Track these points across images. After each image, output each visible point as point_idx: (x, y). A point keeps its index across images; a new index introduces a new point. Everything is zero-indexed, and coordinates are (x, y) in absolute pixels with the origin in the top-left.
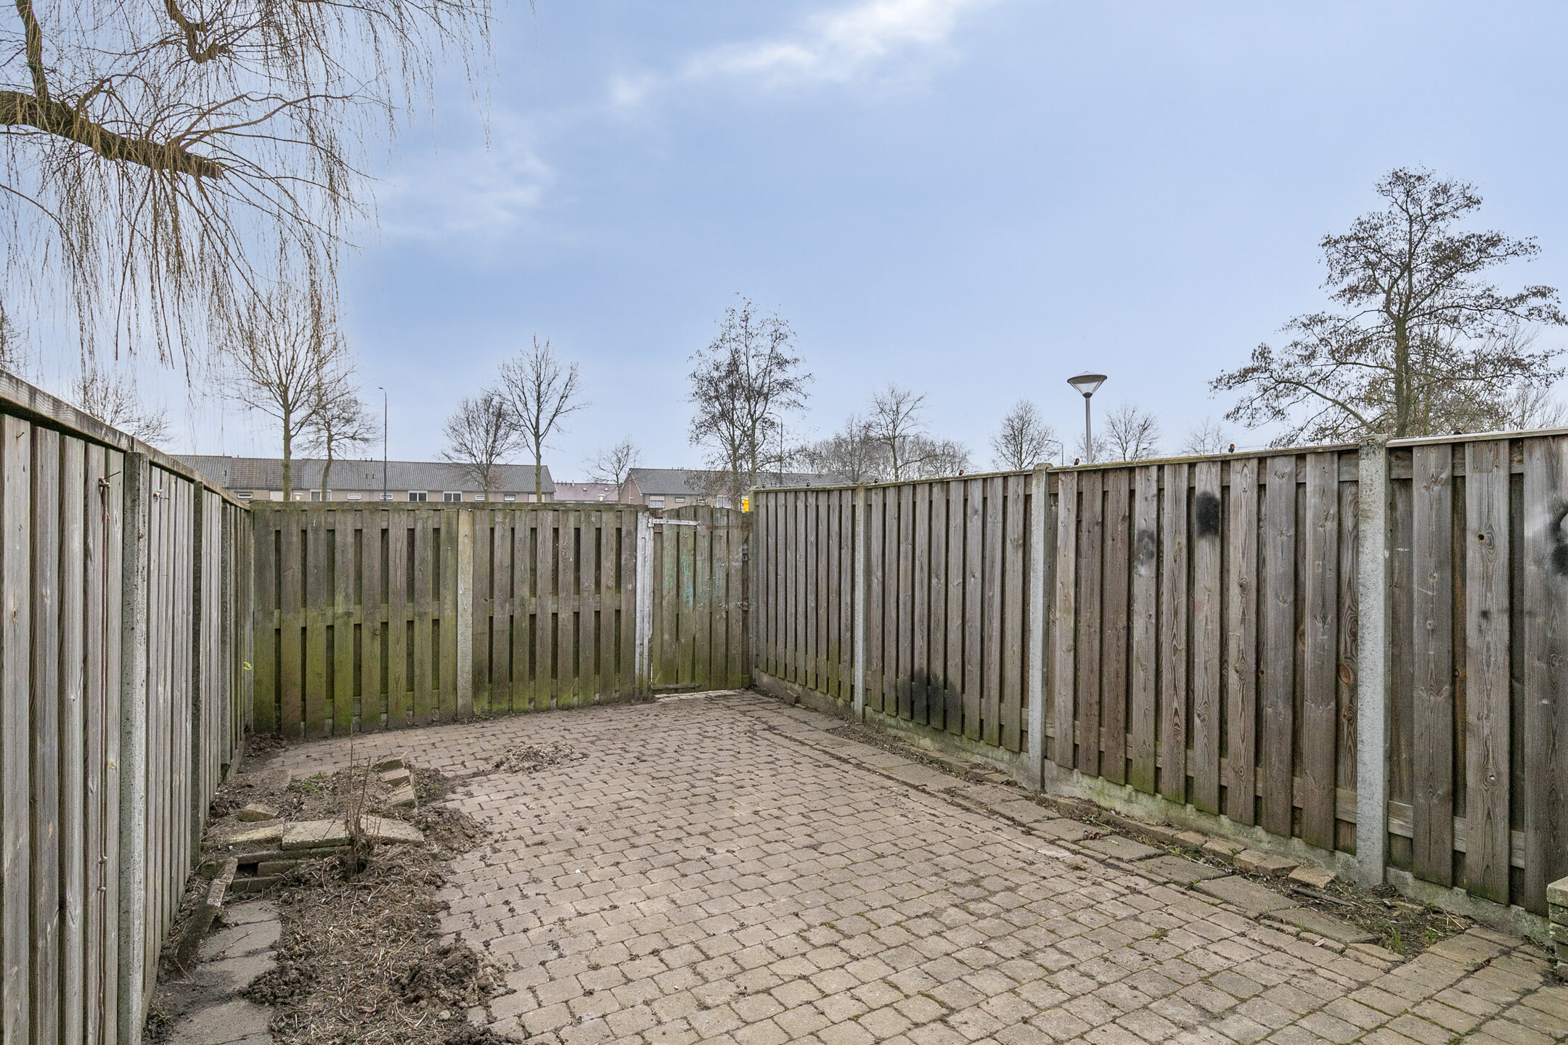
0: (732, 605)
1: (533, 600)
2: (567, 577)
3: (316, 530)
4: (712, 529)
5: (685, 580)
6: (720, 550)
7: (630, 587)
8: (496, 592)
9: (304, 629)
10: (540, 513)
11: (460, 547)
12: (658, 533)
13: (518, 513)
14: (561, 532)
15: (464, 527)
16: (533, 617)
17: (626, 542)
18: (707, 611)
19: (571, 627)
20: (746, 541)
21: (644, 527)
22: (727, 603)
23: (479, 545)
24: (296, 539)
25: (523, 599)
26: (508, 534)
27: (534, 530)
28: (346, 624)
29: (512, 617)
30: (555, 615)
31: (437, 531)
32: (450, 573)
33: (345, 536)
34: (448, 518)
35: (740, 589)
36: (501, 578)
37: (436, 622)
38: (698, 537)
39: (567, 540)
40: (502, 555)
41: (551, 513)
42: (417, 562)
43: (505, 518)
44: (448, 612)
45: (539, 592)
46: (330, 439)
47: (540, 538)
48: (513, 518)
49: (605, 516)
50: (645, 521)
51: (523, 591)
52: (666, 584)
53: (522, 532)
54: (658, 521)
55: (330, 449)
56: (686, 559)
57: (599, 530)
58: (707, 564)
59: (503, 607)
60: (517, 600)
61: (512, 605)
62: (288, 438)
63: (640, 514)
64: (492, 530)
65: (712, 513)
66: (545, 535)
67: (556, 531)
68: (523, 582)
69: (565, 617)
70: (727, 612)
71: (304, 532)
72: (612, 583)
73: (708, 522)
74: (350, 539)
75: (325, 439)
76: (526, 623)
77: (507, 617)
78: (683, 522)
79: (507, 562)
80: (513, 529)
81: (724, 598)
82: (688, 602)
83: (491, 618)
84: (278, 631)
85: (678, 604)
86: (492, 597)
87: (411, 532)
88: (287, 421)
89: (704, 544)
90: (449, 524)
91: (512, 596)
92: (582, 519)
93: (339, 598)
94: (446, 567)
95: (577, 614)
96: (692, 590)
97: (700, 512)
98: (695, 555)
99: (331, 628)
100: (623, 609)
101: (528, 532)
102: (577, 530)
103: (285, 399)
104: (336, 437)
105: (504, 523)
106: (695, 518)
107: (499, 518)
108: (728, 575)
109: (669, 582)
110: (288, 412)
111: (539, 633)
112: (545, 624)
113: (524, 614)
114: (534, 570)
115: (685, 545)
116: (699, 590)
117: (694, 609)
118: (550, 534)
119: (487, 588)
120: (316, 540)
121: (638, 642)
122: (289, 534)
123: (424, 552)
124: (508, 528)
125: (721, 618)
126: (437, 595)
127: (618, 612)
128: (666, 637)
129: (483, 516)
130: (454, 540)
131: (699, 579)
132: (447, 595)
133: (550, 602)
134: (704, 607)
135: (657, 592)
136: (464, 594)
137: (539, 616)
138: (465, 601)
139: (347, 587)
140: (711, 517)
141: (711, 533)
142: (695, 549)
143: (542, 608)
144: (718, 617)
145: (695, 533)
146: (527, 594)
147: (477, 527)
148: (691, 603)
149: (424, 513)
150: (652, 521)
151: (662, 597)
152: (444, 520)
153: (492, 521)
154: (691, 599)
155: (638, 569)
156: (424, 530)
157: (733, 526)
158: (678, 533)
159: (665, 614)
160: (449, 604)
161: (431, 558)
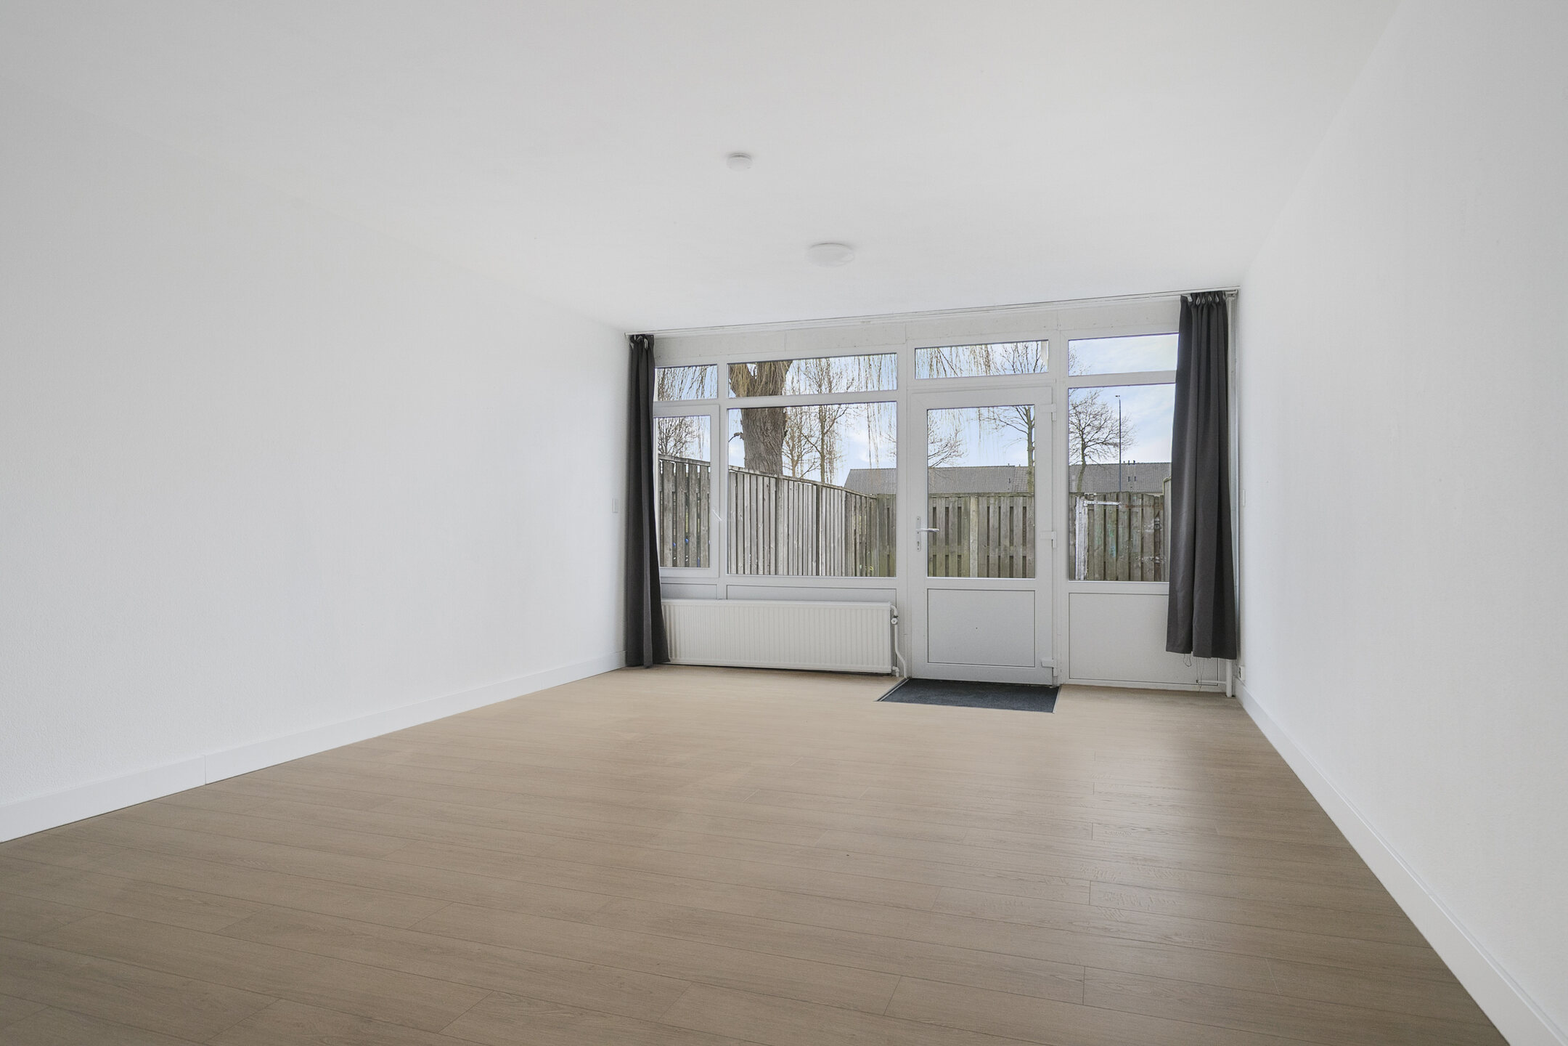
0: (1146, 559)
1: (1012, 548)
2: (1031, 535)
4: (1130, 507)
5: (1110, 540)
6: (1136, 522)
8: (990, 542)
10: (1015, 498)
11: (971, 517)
12: (1091, 509)
13: (1002, 498)
14: (1027, 509)
15: (973, 506)
16: (1012, 557)
18: (1127, 559)
20: (1158, 515)
21: (1081, 506)
22: (1142, 557)
23: (981, 516)
25: (1005, 547)
26: (997, 510)
27: (1012, 508)
29: (999, 557)
30: (1024, 557)
31: (959, 508)
32: (966, 531)
34: (965, 501)
35: (1153, 548)
36: (993, 535)
37: (959, 556)
38: (1120, 513)
39: (1031, 514)
40: (994, 521)
41: (1022, 498)
42: (950, 525)
43: (995, 501)
44: (966, 552)
45: (1015, 544)
47: (1015, 512)
48: (1000, 502)
50: (1082, 502)
51: (1006, 542)
52: (1096, 542)
53: (1005, 508)
54: (1090, 502)
56: (1110, 527)
58: (1127, 531)
59: (995, 551)
60: (1002, 548)
61: (999, 550)
63: (1078, 498)
64: (988, 508)
65: (1130, 496)
66: (1018, 511)
67: (1025, 508)
68: (1006, 538)
69: (1031, 558)
70: (1142, 563)
73: (1127, 503)
76: (1007, 561)
77: (997, 556)
78: (1108, 503)
79: (997, 525)
80: (1000, 507)
81: (1140, 554)
82: (1112, 554)
83: (988, 556)
84: (888, 556)
85: (1104, 556)
86: (988, 545)
87: (947, 509)
89: (1124, 517)
90: (966, 506)
91: (999, 545)
94: (964, 528)
96: (1115, 547)
97: (1121, 496)
98: (1117, 524)
101: (1009, 509)
105: (994, 504)
106: (1117, 500)
107: (992, 501)
108: (1142, 538)
109: (1098, 541)
111: (1015, 566)
112: (1018, 562)
113: (1006, 555)
114: (1012, 531)
115: (1110, 517)
116: (1121, 547)
117: (1117, 560)
118: (1021, 509)
119: (986, 540)
121: (1077, 577)
123: (953, 518)
124: (997, 506)
125: (1138, 566)
126: (959, 542)
129: (983, 500)
130: (968, 514)
131: (1120, 540)
132: (964, 542)
133: (1021, 550)
134: (1124, 559)
135: (1089, 549)
136: (972, 542)
137: (1015, 558)
138: (974, 546)
140: (1130, 499)
141: (1130, 510)
142: (1117, 521)
143: (1017, 553)
144: (1135, 565)
145: (1117, 510)
146: (1008, 544)
147: (980, 506)
148: (1115, 555)
149: (953, 499)
150: (1087, 502)
151: (1094, 551)
152: (963, 503)
153: (988, 503)
154: (1115, 553)
155: (1077, 532)
156: (954, 508)
157: (1146, 506)
158: (1105, 510)
159: (1096, 561)
160: (966, 547)
161: (956, 522)
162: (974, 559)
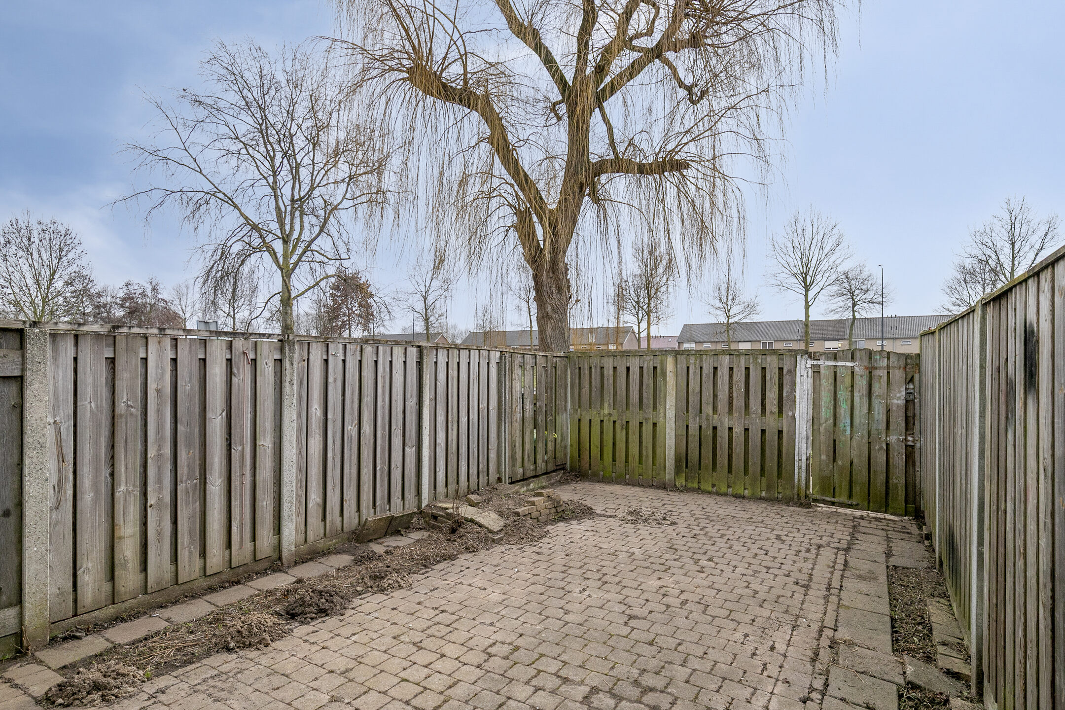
0: (893, 438)
1: (716, 417)
2: (739, 402)
3: (596, 367)
4: (871, 369)
5: (842, 411)
6: (879, 388)
7: (790, 414)
8: (690, 409)
9: (590, 420)
10: (720, 357)
11: (668, 379)
12: (816, 371)
13: (704, 357)
14: (734, 370)
15: (670, 366)
16: (715, 428)
17: (786, 379)
18: (865, 440)
19: (742, 439)
20: (911, 380)
21: (803, 367)
22: (888, 436)
23: (680, 377)
24: (587, 372)
25: (708, 415)
26: (698, 371)
27: (715, 368)
28: (609, 420)
29: (700, 427)
30: (730, 429)
31: (655, 368)
32: (662, 395)
33: (609, 370)
34: (662, 360)
35: (903, 425)
36: (694, 400)
37: (655, 424)
38: (856, 377)
39: (739, 376)
40: (694, 385)
41: (727, 357)
42: (644, 387)
43: (696, 360)
44: (661, 419)
45: (719, 412)
46: (854, 305)
47: (719, 374)
48: (701, 361)
49: (769, 359)
50: (803, 362)
51: (708, 410)
52: (823, 414)
53: (707, 370)
54: (815, 362)
55: (854, 311)
56: (843, 394)
57: (764, 369)
58: (865, 400)
59: (695, 420)
60: (704, 416)
61: (701, 418)
62: (807, 307)
63: (799, 357)
64: (688, 368)
65: (871, 355)
66: (724, 372)
67: (731, 369)
68: (708, 404)
69: (738, 430)
70: (888, 445)
71: (590, 368)
72: (775, 409)
73: (866, 363)
74: (611, 372)
75: (851, 305)
76: (710, 432)
77: (697, 426)
78: (840, 364)
79: (698, 389)
80: (701, 368)
81: (884, 432)
82: (845, 431)
83: (687, 426)
84: (579, 420)
85: (835, 431)
86: (687, 412)
87: (641, 368)
88: (806, 296)
89: (861, 383)
90: (662, 364)
91: (701, 412)
92: (751, 361)
93: (606, 405)
94: (660, 391)
95: (746, 430)
96: (849, 421)
97: (858, 355)
98: (852, 391)
99: (602, 421)
100: (785, 430)
101: (712, 370)
102: (747, 369)
103: (805, 283)
104: (859, 303)
105: (695, 363)
106: (853, 358)
107: (692, 360)
108: (888, 411)
109: (826, 413)
110: (807, 291)
111: (719, 440)
112: (723, 435)
113: (708, 425)
114: (715, 396)
115: (843, 382)
116: (857, 421)
117: (852, 437)
118: (726, 371)
119: (685, 405)
120: (596, 372)
121: (796, 458)
122: (584, 369)
123: (648, 381)
124: (698, 367)
125: (881, 448)
126: (655, 408)
127: (780, 432)
128: (823, 457)
129: (681, 359)
130: (664, 374)
131: (857, 412)
132: (660, 408)
133: (727, 420)
134: (862, 437)
135: (814, 421)
136: (669, 408)
137: (719, 428)
138: (671, 413)
139: (610, 399)
140: (870, 358)
141: (870, 372)
142: (852, 386)
143: (721, 423)
144: (877, 447)
145: (853, 373)
146: (711, 412)
147: (679, 366)
148: (848, 432)
149: (648, 358)
150: (810, 362)
151: (820, 425)
152: (659, 362)
153: (688, 362)
154: (848, 429)
155: (797, 400)
156: (648, 367)
157: (894, 368)
158: (835, 373)
159: (823, 438)
160: (662, 414)
161: (652, 385)
162: (671, 429)
